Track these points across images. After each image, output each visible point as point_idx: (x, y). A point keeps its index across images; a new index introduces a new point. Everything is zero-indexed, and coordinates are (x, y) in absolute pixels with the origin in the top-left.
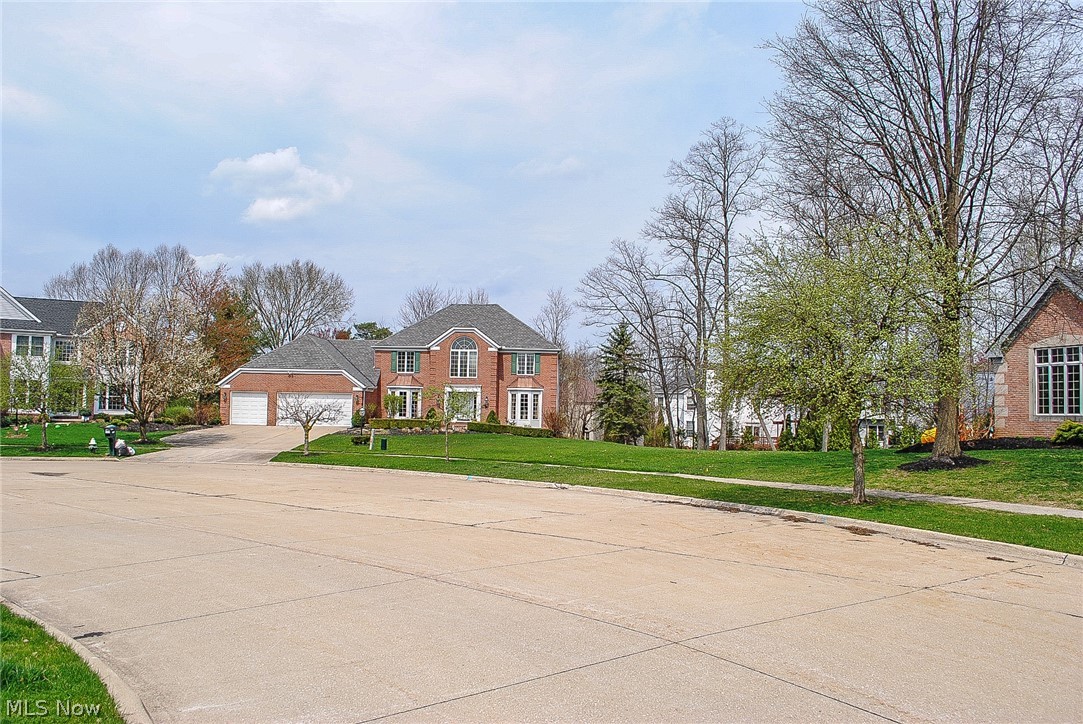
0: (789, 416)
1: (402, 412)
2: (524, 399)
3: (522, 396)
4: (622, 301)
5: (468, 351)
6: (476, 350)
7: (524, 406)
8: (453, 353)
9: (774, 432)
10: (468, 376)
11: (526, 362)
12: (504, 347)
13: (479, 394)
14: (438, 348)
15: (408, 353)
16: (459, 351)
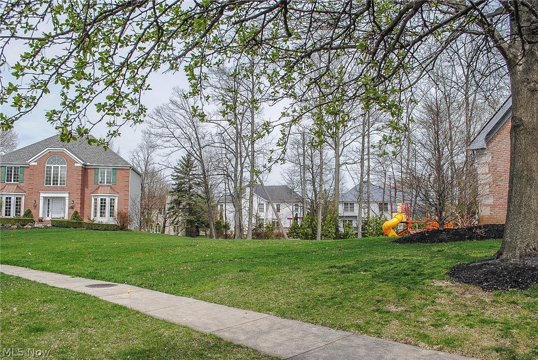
0: (297, 214)
2: (104, 202)
3: (102, 200)
4: (178, 132)
5: (60, 166)
6: (66, 166)
7: (103, 207)
8: (48, 167)
9: (287, 224)
10: (59, 185)
11: (106, 174)
12: (88, 164)
13: (67, 198)
14: (36, 164)
15: (15, 168)
16: (53, 166)
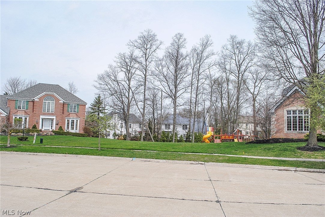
1: (20, 126)
2: (73, 122)
3: (72, 120)
5: (51, 102)
6: (54, 102)
7: (72, 125)
8: (44, 102)
10: (50, 112)
11: (73, 107)
12: (65, 101)
13: (55, 119)
14: (38, 100)
15: (23, 101)
16: (47, 102)
